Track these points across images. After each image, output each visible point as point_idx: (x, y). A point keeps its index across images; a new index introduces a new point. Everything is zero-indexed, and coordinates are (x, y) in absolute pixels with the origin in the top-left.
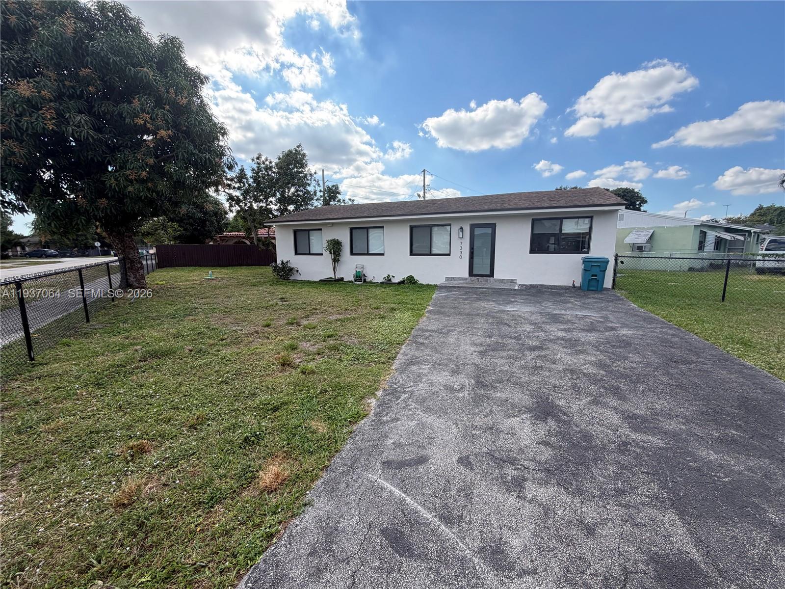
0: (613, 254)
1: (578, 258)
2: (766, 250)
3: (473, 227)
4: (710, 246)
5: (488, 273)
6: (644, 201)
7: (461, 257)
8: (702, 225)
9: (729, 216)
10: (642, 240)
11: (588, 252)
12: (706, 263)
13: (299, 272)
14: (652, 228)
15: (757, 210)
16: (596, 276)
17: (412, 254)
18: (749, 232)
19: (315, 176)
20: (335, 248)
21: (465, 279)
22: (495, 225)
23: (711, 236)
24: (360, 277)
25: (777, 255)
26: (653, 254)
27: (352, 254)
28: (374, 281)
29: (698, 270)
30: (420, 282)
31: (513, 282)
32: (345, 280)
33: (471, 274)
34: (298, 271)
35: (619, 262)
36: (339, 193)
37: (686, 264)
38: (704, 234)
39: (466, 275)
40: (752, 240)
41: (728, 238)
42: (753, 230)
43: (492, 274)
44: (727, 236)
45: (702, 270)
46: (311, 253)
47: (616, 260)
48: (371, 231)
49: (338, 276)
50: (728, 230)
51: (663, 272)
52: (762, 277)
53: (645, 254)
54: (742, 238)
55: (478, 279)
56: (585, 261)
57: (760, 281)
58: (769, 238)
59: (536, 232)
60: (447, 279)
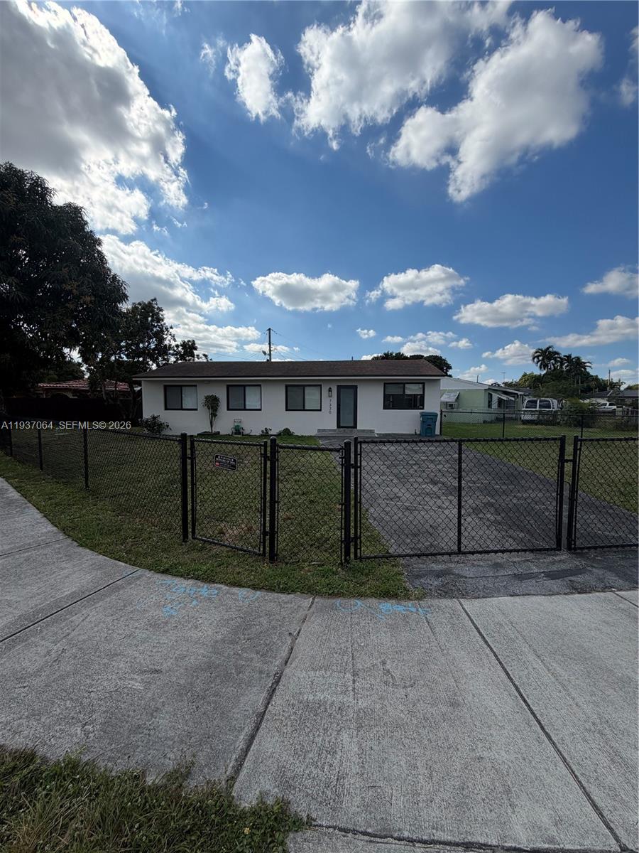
0: (439, 410)
1: (417, 412)
2: (526, 407)
3: (339, 388)
4: (495, 405)
5: (352, 425)
6: (449, 367)
7: (330, 412)
8: (489, 389)
9: (506, 380)
10: (452, 399)
11: (423, 409)
12: (493, 417)
13: (170, 426)
14: (458, 390)
15: (523, 376)
16: (429, 425)
17: (287, 410)
18: (517, 394)
19: (171, 330)
20: (212, 403)
21: (334, 430)
22: (356, 387)
23: (495, 396)
24: (238, 430)
25: (532, 411)
26: (460, 410)
27: (228, 409)
28: (251, 434)
29: (489, 423)
30: (296, 434)
31: (372, 431)
32: (221, 434)
33: (339, 426)
34: (168, 426)
35: (443, 416)
36: (196, 349)
37: (481, 418)
38: (490, 396)
39: (336, 428)
40: (519, 400)
41: (505, 399)
42: (519, 393)
43: (355, 426)
44: (504, 397)
45: (491, 422)
46: (184, 407)
47: (441, 414)
48: (247, 388)
49: (215, 430)
50: (506, 393)
51: (468, 424)
52: (525, 427)
53: (455, 410)
54: (513, 399)
55: (344, 431)
56: (423, 415)
57: (523, 429)
58: (527, 399)
59: (386, 393)
60: (319, 430)
